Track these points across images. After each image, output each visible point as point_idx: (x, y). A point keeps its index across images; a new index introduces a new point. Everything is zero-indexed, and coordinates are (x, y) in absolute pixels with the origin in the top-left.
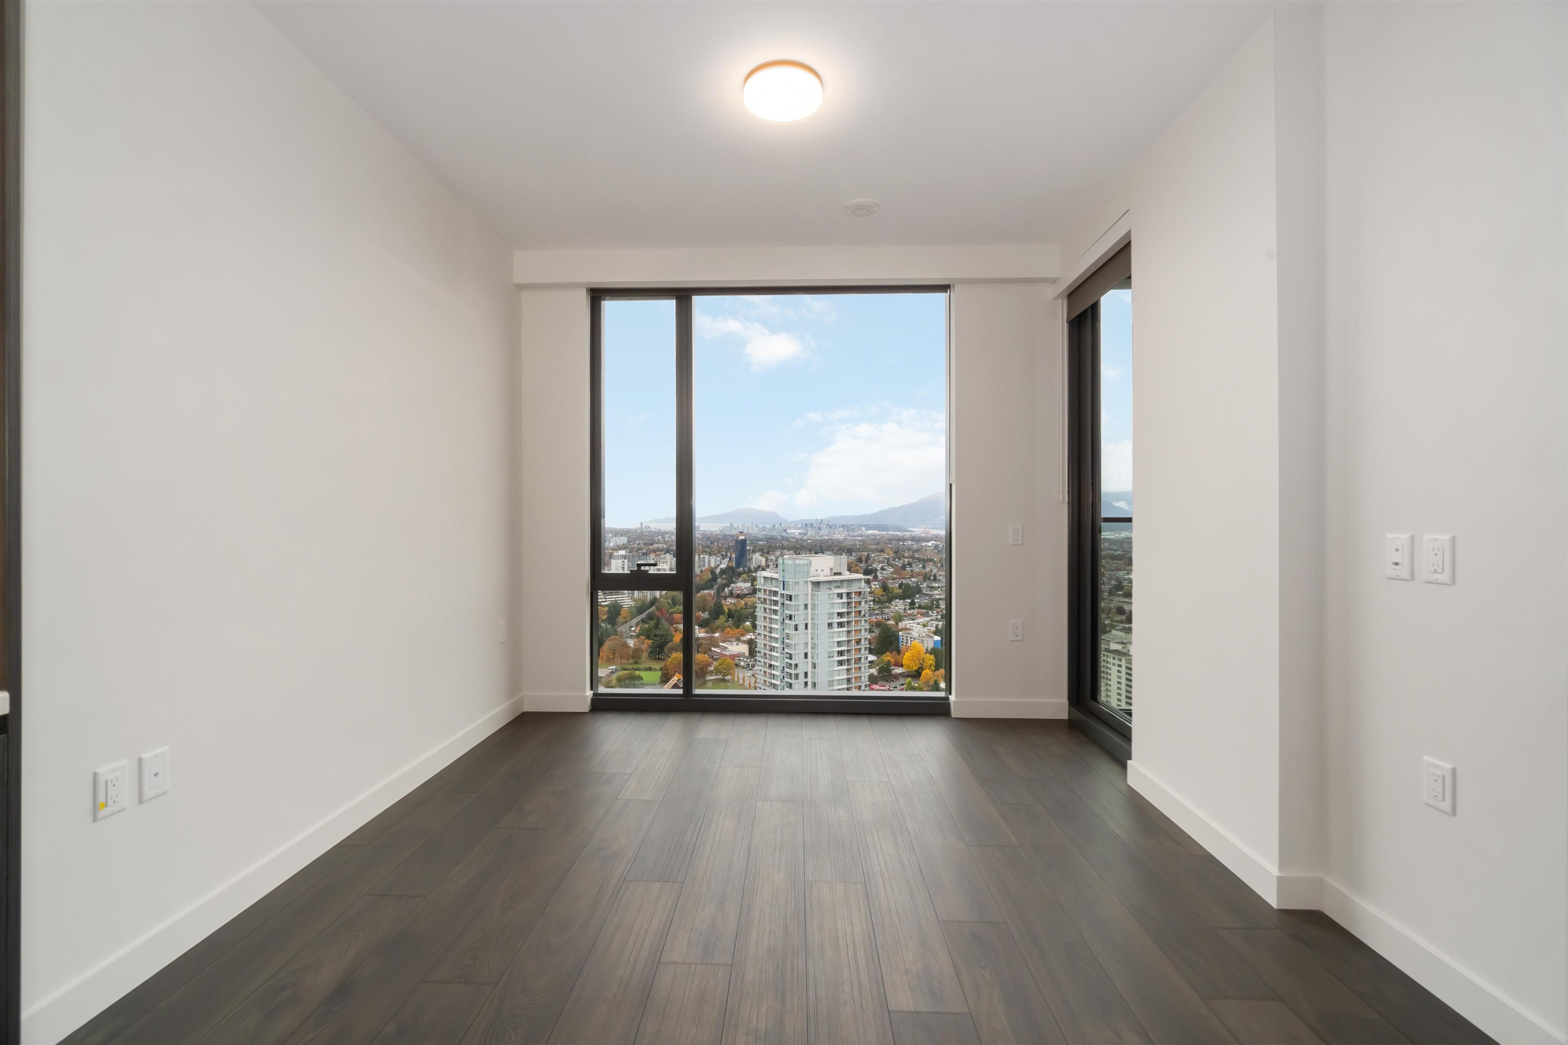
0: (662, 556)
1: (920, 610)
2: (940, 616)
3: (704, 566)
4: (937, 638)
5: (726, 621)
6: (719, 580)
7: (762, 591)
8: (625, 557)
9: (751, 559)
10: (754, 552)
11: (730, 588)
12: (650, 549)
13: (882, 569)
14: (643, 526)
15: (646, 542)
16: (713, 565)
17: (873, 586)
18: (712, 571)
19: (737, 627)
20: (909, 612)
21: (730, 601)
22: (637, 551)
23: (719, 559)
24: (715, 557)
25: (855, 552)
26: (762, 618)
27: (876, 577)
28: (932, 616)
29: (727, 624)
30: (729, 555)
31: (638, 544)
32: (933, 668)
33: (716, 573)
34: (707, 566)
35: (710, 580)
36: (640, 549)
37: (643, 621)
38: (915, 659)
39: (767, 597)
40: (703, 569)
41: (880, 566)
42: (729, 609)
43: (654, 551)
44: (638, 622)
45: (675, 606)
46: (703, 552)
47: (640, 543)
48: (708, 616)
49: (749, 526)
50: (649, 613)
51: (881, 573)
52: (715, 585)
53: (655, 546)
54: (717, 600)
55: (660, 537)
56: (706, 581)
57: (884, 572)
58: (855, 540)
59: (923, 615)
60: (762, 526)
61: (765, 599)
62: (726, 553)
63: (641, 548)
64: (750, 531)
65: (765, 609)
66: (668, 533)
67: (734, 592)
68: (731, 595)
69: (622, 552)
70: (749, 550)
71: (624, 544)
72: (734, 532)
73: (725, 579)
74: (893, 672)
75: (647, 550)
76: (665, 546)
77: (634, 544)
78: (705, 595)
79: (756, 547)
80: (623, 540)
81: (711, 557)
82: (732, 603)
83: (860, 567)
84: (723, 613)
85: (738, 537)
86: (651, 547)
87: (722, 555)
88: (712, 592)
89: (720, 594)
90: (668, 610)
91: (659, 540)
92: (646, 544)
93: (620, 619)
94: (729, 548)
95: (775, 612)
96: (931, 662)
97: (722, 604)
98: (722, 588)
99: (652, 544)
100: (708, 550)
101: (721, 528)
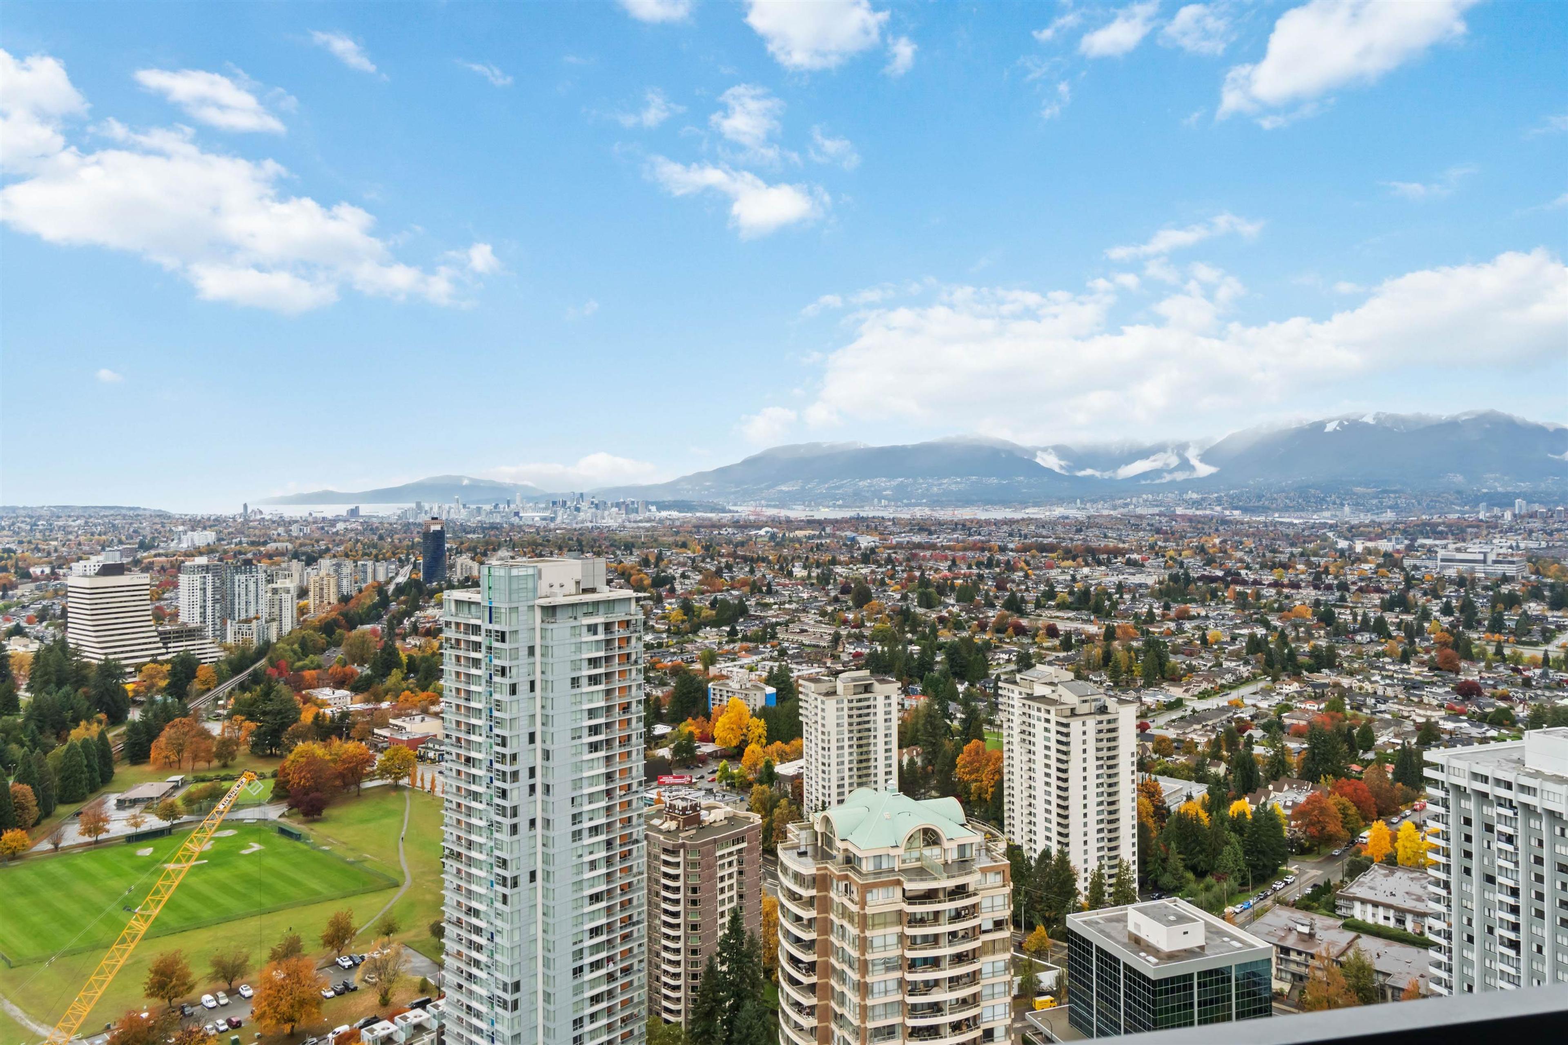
0: (284, 565)
1: (745, 644)
2: (776, 653)
3: (365, 580)
4: (771, 690)
5: (403, 679)
6: (393, 606)
7: (453, 626)
8: (206, 569)
9: (452, 566)
10: (459, 552)
11: (413, 619)
12: (260, 552)
13: (683, 576)
14: (249, 511)
15: (254, 539)
16: (381, 578)
17: (668, 606)
18: (380, 589)
19: (424, 689)
20: (726, 647)
21: (412, 641)
22: (235, 556)
23: (393, 567)
24: (385, 564)
25: (639, 548)
26: (454, 674)
27: (672, 590)
28: (764, 653)
29: (404, 685)
30: (413, 560)
31: (236, 545)
32: (764, 741)
33: (386, 592)
34: (370, 581)
35: (375, 606)
36: (240, 553)
37: (243, 687)
38: (735, 727)
39: (461, 636)
40: (364, 586)
41: (680, 571)
42: (410, 657)
43: (270, 556)
44: (233, 689)
45: (307, 656)
46: (364, 554)
47: (240, 542)
48: (369, 672)
49: (450, 508)
50: (255, 670)
51: (681, 583)
52: (386, 614)
53: (272, 546)
54: (386, 642)
55: (281, 530)
56: (369, 607)
57: (687, 582)
58: (638, 528)
59: (748, 651)
60: (474, 507)
61: (458, 641)
62: (408, 555)
63: (243, 550)
64: (453, 516)
65: (458, 658)
66: (296, 522)
67: (420, 626)
68: (415, 630)
69: (202, 560)
70: (450, 550)
71: (209, 545)
72: (423, 518)
73: (404, 602)
74: (698, 752)
75: (254, 554)
76: (290, 546)
77: (229, 544)
78: (364, 634)
79: (462, 543)
80: (206, 537)
81: (377, 564)
82: (415, 646)
83: (646, 574)
84: (398, 664)
85: (428, 527)
86: (262, 549)
87: (400, 560)
88: (379, 627)
89: (393, 629)
90: (293, 663)
91: (279, 535)
92: (253, 543)
93: (196, 685)
94: (413, 546)
95: (476, 663)
96: (760, 730)
97: (396, 649)
98: (398, 619)
99: (265, 543)
100: (374, 552)
101: (399, 512)
